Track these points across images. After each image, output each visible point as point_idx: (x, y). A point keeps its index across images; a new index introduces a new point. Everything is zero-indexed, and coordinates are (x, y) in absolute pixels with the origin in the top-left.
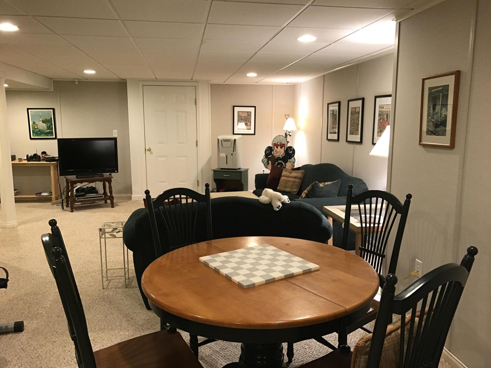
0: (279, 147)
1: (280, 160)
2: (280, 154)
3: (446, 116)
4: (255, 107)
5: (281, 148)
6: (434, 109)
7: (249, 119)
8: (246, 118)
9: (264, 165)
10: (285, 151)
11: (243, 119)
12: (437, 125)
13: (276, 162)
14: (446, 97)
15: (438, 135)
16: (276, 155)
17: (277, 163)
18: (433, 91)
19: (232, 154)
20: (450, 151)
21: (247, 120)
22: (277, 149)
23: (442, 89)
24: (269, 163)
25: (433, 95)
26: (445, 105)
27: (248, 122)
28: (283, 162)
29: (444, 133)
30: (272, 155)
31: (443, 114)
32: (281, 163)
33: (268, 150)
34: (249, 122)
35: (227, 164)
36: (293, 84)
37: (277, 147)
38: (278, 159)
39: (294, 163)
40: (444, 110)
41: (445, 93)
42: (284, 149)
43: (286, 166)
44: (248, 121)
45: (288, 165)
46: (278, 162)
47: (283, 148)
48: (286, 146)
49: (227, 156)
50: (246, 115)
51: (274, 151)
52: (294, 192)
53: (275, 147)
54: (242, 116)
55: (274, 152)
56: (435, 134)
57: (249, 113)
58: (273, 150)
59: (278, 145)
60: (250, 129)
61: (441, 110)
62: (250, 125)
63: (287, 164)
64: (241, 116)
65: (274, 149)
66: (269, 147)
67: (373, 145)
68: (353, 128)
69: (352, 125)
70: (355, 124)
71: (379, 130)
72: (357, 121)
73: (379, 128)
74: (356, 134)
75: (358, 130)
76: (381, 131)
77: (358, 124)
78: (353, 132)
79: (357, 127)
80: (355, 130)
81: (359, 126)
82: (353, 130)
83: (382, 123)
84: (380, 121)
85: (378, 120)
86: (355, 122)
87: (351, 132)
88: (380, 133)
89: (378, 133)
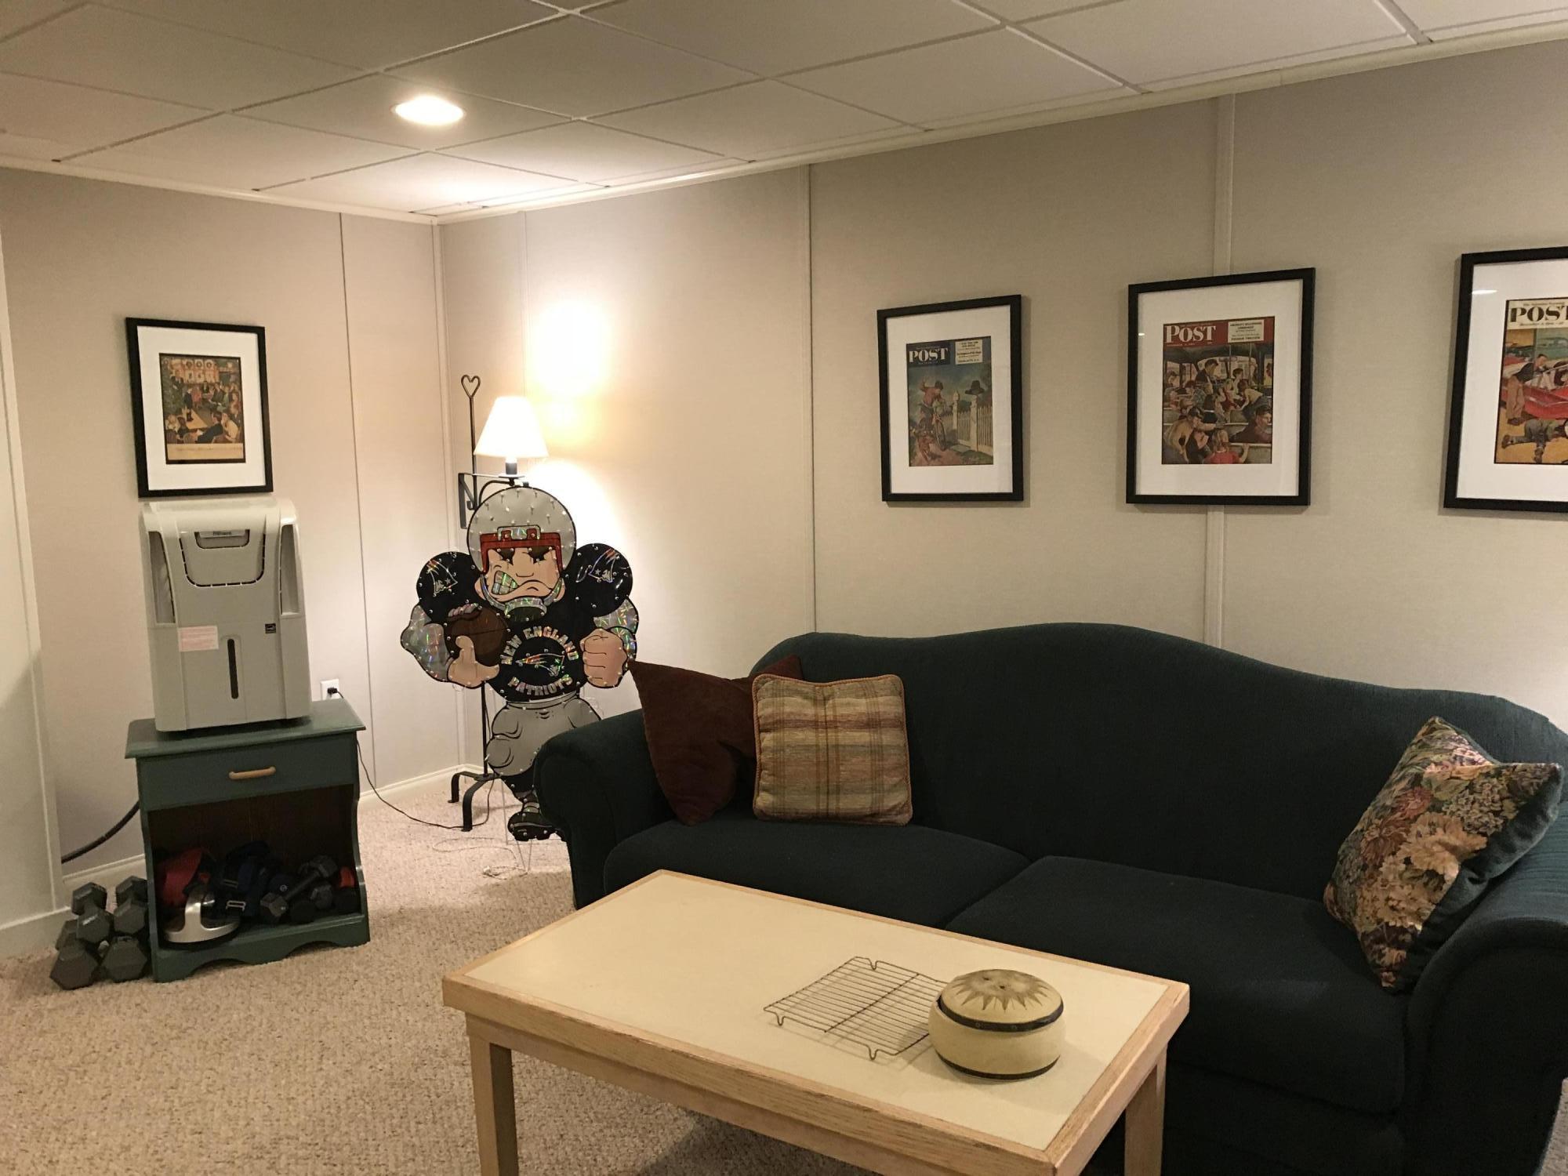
0: (521, 555)
1: (539, 621)
2: (533, 592)
4: (260, 332)
5: (537, 556)
7: (231, 399)
8: (212, 392)
9: (423, 664)
10: (562, 573)
11: (195, 399)
13: (510, 637)
16: (502, 598)
17: (516, 642)
19: (270, 628)
21: (220, 408)
22: (504, 564)
24: (458, 650)
27: (225, 418)
28: (560, 635)
30: (475, 598)
32: (544, 640)
33: (441, 575)
34: (231, 417)
35: (235, 694)
36: (436, 221)
37: (507, 556)
38: (522, 619)
39: (633, 634)
42: (559, 561)
43: (581, 653)
44: (228, 411)
45: (598, 648)
46: (522, 637)
47: (551, 556)
48: (567, 547)
49: (231, 644)
50: (211, 376)
51: (489, 576)
52: (900, 813)
53: (494, 557)
54: (190, 386)
55: (490, 583)
57: (229, 368)
58: (477, 574)
59: (517, 543)
60: (243, 461)
62: (241, 439)
63: (588, 642)
64: (181, 385)
65: (487, 565)
66: (445, 558)
67: (1449, 510)
68: (1200, 431)
69: (1192, 413)
70: (1226, 405)
71: (1519, 431)
72: (1247, 392)
73: (1512, 421)
74: (1243, 459)
75: (1258, 439)
76: (1539, 437)
77: (1263, 407)
78: (1208, 449)
79: (1253, 424)
80: (1231, 440)
81: (1268, 415)
82: (1198, 437)
83: (1551, 395)
84: (1528, 383)
85: (1504, 381)
86: (1222, 398)
87: (1183, 452)
88: (1533, 446)
89: (1505, 446)
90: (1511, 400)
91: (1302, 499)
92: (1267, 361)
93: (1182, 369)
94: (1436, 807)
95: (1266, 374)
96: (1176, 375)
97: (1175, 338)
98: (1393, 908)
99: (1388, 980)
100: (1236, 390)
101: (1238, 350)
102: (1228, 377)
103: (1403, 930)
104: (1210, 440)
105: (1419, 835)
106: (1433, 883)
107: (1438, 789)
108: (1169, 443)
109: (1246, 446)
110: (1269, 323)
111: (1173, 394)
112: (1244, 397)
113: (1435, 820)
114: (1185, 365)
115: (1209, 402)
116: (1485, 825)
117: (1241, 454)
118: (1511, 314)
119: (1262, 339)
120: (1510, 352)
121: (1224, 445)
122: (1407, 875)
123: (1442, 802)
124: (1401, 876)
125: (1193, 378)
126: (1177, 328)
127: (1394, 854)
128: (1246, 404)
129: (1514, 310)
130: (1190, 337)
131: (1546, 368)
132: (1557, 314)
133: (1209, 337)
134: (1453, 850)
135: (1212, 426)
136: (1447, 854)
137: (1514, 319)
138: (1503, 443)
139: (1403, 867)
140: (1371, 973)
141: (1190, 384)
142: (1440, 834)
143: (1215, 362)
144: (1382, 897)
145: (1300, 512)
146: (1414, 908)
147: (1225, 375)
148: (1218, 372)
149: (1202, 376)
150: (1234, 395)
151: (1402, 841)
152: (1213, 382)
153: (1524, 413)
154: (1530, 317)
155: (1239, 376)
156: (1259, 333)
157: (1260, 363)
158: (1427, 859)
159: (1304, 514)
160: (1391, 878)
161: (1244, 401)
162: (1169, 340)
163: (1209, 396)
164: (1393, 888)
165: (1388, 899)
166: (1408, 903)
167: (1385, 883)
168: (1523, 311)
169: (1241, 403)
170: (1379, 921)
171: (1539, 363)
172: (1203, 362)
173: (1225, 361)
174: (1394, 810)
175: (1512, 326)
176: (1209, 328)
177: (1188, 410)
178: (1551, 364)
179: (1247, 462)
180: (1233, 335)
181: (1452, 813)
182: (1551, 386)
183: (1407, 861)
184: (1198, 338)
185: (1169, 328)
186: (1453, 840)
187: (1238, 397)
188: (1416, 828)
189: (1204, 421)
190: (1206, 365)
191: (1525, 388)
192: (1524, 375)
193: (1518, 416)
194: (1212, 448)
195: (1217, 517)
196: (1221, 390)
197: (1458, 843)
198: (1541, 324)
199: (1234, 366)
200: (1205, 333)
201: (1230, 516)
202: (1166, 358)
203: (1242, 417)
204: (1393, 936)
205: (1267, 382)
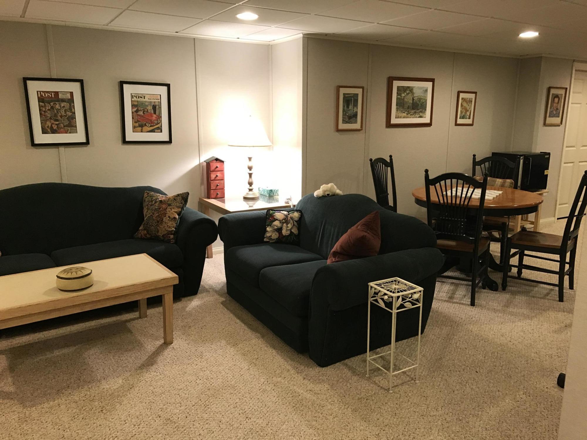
3: (357, 112)
6: (348, 107)
12: (350, 118)
14: (356, 101)
15: (351, 123)
18: (346, 96)
20: (359, 132)
23: (353, 96)
25: (346, 99)
26: (356, 105)
29: (356, 122)
31: (355, 111)
40: (355, 109)
41: (355, 98)
56: (349, 123)
61: (353, 108)
67: (125, 144)
68: (54, 124)
69: (51, 118)
70: (61, 116)
71: (137, 125)
72: (67, 113)
73: (136, 122)
74: (69, 132)
75: (72, 126)
76: (141, 126)
77: (73, 117)
78: (57, 129)
79: (70, 122)
80: (64, 127)
81: (75, 120)
82: (53, 126)
83: (142, 116)
84: (138, 113)
85: (132, 113)
86: (60, 114)
87: (49, 130)
88: (140, 128)
89: (134, 128)
90: (134, 117)
91: (87, 143)
92: (72, 104)
93: (45, 105)
94: (169, 205)
95: (72, 108)
96: (43, 107)
97: (42, 96)
98: (169, 227)
99: (173, 241)
100: (64, 112)
101: (63, 100)
102: (61, 108)
103: (172, 231)
104: (57, 127)
105: (169, 211)
106: (175, 220)
107: (167, 202)
108: (44, 128)
109: (69, 128)
110: (72, 94)
111: (43, 113)
112: (67, 114)
113: (171, 207)
114: (46, 104)
115: (56, 115)
116: (180, 206)
117: (68, 131)
118: (132, 97)
119: (70, 98)
120: (133, 106)
121: (62, 128)
122: (170, 219)
123: (170, 204)
124: (169, 220)
125: (49, 108)
126: (42, 93)
127: (165, 216)
128: (68, 116)
129: (133, 96)
130: (46, 96)
131: (141, 110)
132: (142, 97)
133: (53, 96)
134: (176, 212)
135: (57, 123)
136: (175, 214)
137: (133, 98)
138: (134, 127)
139: (168, 218)
140: (169, 241)
141: (49, 110)
142: (173, 210)
143: (56, 103)
144: (166, 226)
145: (86, 147)
146: (173, 226)
147: (60, 108)
148: (57, 106)
149: (52, 108)
150: (63, 114)
151: (166, 213)
152: (56, 110)
153: (137, 120)
154: (136, 98)
155: (64, 109)
156: (69, 96)
157: (70, 105)
158: (173, 215)
159: (87, 147)
160: (167, 221)
161: (67, 115)
162: (39, 96)
163: (55, 114)
164: (168, 223)
165: (168, 226)
166: (172, 225)
167: (165, 223)
168: (135, 96)
169: (66, 116)
170: (167, 231)
171: (139, 109)
172: (52, 104)
173: (59, 104)
174: (160, 209)
175: (133, 99)
176: (53, 94)
177: (49, 117)
178: (142, 109)
179: (70, 133)
180: (61, 96)
181: (174, 205)
182: (142, 114)
183: (169, 217)
184: (49, 96)
185: (39, 93)
186: (175, 210)
187: (65, 114)
188: (167, 210)
189: (55, 121)
190: (53, 104)
191: (137, 114)
192: (137, 111)
193: (136, 121)
194: (58, 129)
195: (62, 149)
196: (59, 112)
197: (177, 211)
198: (139, 100)
199: (62, 105)
200: (51, 95)
201: (66, 149)
202: (39, 102)
203: (67, 120)
204: (170, 233)
205: (73, 110)
